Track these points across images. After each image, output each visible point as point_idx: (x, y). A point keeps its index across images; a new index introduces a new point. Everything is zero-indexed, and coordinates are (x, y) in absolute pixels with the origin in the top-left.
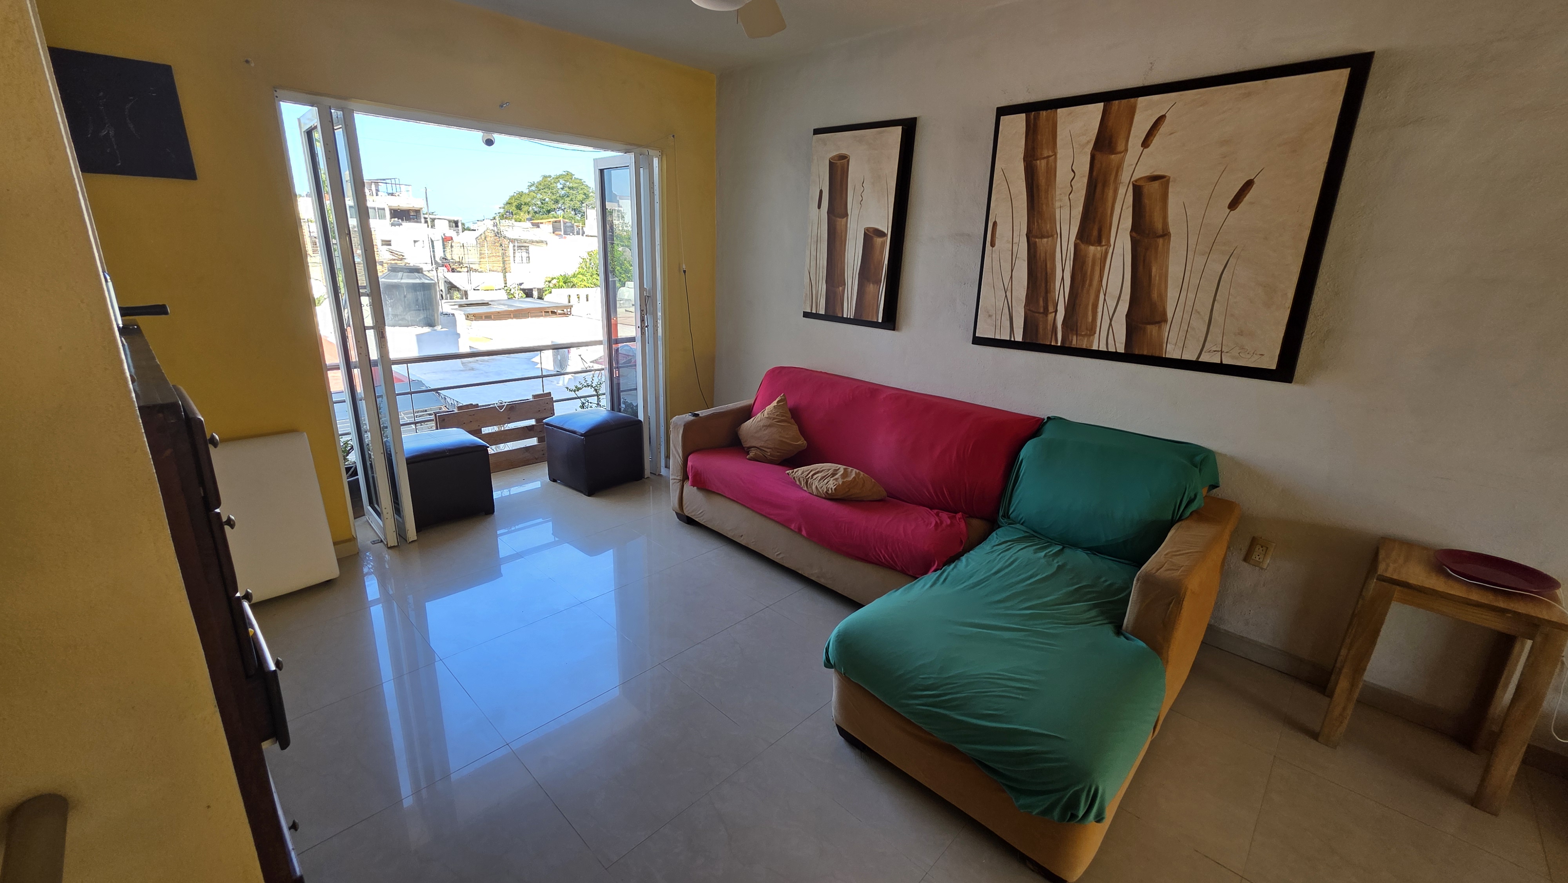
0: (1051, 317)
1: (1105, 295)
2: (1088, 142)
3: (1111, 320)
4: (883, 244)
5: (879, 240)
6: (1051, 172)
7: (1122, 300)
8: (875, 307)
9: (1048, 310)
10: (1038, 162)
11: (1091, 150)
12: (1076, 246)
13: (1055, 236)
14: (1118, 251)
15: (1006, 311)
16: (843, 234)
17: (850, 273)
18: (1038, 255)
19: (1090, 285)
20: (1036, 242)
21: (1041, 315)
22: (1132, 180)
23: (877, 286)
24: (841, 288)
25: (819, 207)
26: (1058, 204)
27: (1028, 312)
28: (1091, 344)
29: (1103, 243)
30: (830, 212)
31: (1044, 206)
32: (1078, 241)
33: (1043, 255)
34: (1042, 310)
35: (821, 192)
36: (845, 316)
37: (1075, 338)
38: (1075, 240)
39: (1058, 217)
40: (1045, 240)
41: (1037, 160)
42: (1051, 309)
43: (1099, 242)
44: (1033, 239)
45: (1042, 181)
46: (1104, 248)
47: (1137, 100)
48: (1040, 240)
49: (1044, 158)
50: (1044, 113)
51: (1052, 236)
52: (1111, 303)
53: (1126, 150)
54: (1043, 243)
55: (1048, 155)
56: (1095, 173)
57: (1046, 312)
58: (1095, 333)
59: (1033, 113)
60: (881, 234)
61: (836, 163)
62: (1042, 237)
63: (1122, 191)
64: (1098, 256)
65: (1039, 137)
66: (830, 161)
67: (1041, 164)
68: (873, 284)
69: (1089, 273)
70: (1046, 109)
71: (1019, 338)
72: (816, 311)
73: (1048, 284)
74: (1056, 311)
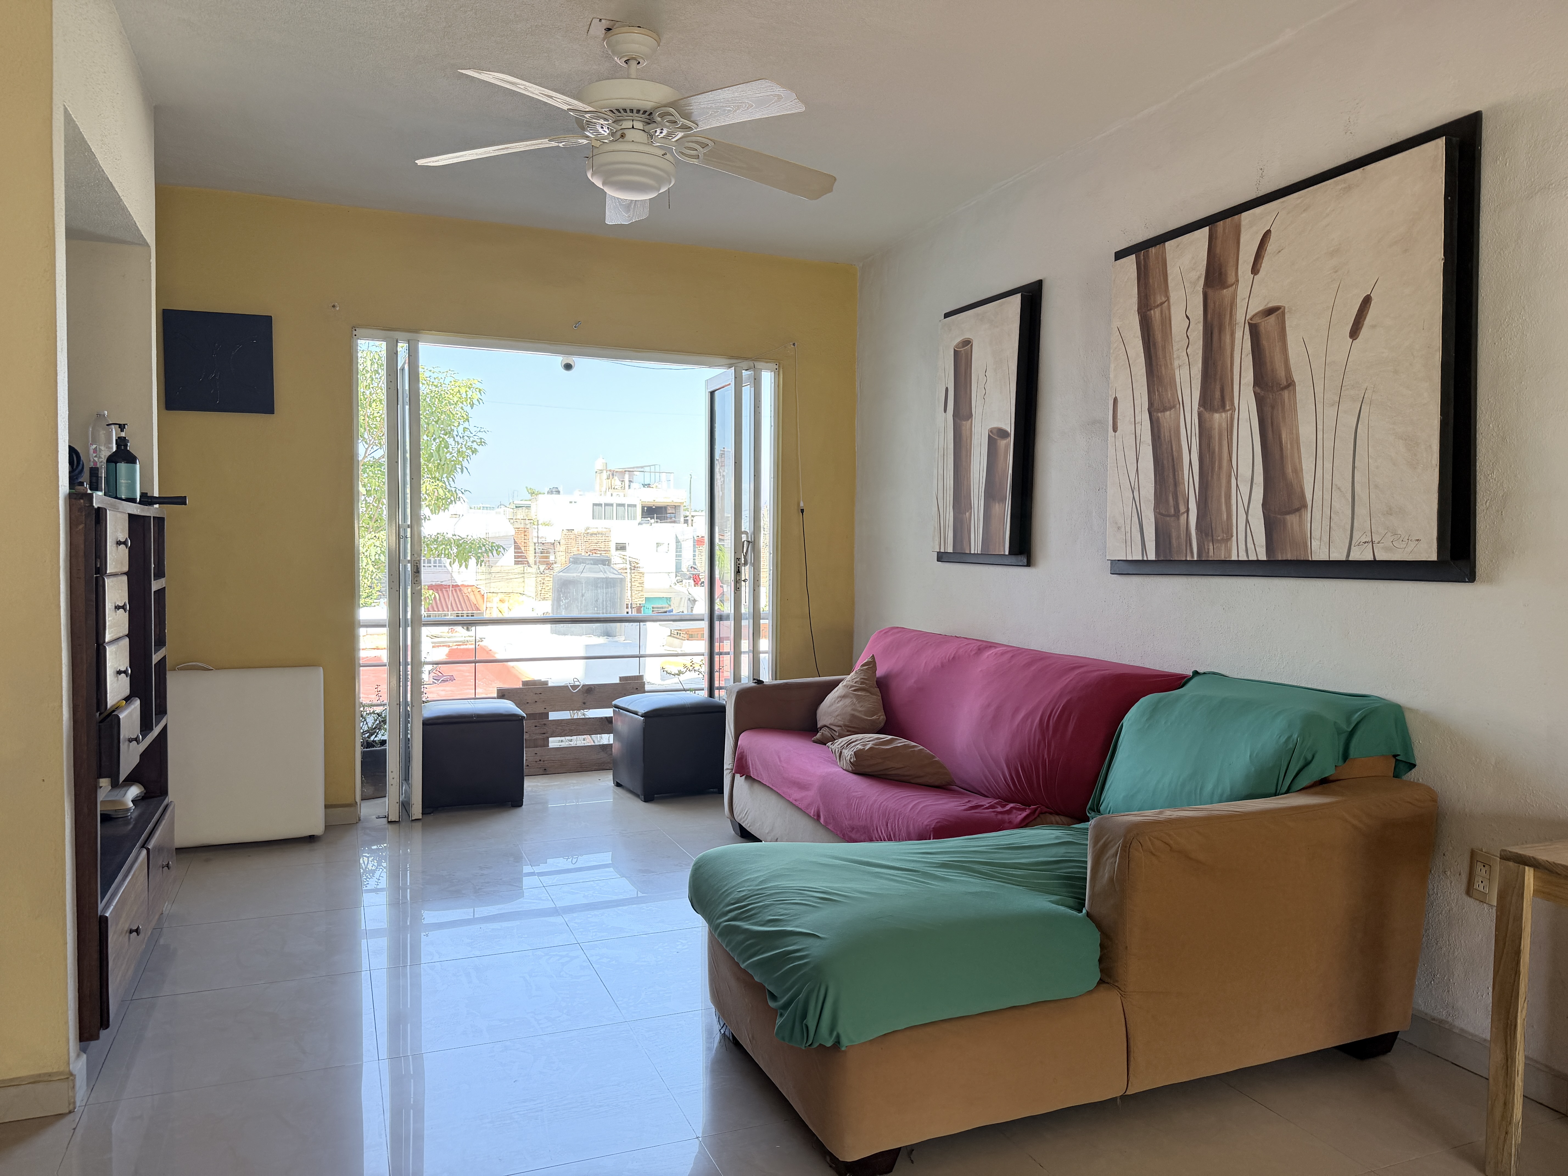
0: (1183, 518)
1: (1237, 479)
2: (1199, 277)
3: (1247, 514)
4: (1007, 446)
5: (1002, 443)
6: (1167, 322)
7: (1255, 484)
8: (1002, 534)
9: (1179, 511)
10: (1152, 311)
11: (1202, 287)
12: (1200, 415)
13: (1178, 406)
14: (1244, 415)
15: (1135, 519)
16: (969, 440)
17: (976, 491)
18: (1162, 435)
19: (1220, 467)
20: (1158, 418)
21: (1173, 519)
22: (1247, 319)
23: (1003, 503)
24: (967, 514)
25: (945, 411)
26: (1176, 363)
27: (1158, 516)
28: (1229, 551)
29: (1228, 408)
30: (955, 415)
31: (1163, 368)
32: (1202, 409)
33: (1167, 434)
34: (1172, 511)
35: (947, 389)
36: (972, 552)
37: (1211, 544)
38: (1199, 408)
39: (1178, 380)
40: (1168, 413)
41: (1151, 309)
42: (1182, 509)
43: (1222, 407)
44: (1155, 414)
45: (1158, 336)
46: (1229, 413)
47: (1241, 216)
48: (1163, 414)
49: (1158, 306)
50: (1153, 250)
51: (1174, 407)
52: (1245, 489)
53: (1237, 281)
54: (1166, 418)
55: (1161, 301)
56: (1209, 316)
57: (1177, 514)
58: (1232, 536)
59: (1143, 252)
60: (1003, 434)
61: (961, 351)
62: (1165, 410)
63: (1238, 334)
64: (1224, 425)
65: (1151, 281)
66: (954, 349)
67: (1156, 314)
68: (999, 503)
69: (1217, 450)
70: (1155, 245)
71: (1152, 556)
72: (945, 550)
73: (1176, 473)
74: (1188, 511)
